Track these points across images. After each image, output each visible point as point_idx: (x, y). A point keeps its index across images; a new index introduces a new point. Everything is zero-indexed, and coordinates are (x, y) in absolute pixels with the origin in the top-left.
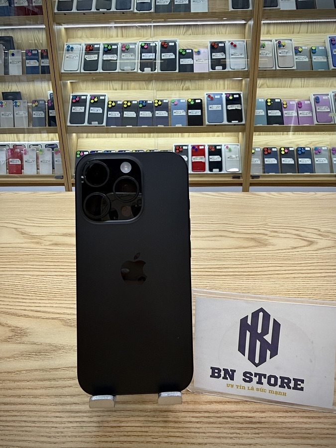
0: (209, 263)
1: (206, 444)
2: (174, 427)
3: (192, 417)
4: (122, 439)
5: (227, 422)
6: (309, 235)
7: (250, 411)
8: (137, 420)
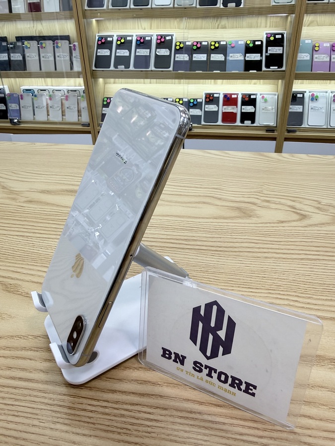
0: (178, 234)
1: (91, 436)
2: (66, 414)
3: (89, 405)
4: (10, 418)
5: (123, 416)
6: (306, 208)
7: (151, 407)
8: (33, 400)
